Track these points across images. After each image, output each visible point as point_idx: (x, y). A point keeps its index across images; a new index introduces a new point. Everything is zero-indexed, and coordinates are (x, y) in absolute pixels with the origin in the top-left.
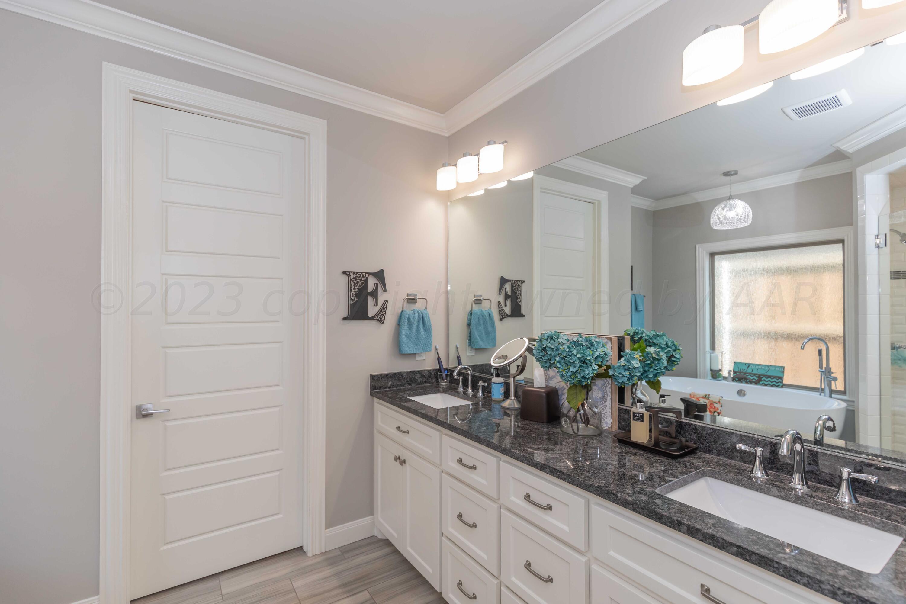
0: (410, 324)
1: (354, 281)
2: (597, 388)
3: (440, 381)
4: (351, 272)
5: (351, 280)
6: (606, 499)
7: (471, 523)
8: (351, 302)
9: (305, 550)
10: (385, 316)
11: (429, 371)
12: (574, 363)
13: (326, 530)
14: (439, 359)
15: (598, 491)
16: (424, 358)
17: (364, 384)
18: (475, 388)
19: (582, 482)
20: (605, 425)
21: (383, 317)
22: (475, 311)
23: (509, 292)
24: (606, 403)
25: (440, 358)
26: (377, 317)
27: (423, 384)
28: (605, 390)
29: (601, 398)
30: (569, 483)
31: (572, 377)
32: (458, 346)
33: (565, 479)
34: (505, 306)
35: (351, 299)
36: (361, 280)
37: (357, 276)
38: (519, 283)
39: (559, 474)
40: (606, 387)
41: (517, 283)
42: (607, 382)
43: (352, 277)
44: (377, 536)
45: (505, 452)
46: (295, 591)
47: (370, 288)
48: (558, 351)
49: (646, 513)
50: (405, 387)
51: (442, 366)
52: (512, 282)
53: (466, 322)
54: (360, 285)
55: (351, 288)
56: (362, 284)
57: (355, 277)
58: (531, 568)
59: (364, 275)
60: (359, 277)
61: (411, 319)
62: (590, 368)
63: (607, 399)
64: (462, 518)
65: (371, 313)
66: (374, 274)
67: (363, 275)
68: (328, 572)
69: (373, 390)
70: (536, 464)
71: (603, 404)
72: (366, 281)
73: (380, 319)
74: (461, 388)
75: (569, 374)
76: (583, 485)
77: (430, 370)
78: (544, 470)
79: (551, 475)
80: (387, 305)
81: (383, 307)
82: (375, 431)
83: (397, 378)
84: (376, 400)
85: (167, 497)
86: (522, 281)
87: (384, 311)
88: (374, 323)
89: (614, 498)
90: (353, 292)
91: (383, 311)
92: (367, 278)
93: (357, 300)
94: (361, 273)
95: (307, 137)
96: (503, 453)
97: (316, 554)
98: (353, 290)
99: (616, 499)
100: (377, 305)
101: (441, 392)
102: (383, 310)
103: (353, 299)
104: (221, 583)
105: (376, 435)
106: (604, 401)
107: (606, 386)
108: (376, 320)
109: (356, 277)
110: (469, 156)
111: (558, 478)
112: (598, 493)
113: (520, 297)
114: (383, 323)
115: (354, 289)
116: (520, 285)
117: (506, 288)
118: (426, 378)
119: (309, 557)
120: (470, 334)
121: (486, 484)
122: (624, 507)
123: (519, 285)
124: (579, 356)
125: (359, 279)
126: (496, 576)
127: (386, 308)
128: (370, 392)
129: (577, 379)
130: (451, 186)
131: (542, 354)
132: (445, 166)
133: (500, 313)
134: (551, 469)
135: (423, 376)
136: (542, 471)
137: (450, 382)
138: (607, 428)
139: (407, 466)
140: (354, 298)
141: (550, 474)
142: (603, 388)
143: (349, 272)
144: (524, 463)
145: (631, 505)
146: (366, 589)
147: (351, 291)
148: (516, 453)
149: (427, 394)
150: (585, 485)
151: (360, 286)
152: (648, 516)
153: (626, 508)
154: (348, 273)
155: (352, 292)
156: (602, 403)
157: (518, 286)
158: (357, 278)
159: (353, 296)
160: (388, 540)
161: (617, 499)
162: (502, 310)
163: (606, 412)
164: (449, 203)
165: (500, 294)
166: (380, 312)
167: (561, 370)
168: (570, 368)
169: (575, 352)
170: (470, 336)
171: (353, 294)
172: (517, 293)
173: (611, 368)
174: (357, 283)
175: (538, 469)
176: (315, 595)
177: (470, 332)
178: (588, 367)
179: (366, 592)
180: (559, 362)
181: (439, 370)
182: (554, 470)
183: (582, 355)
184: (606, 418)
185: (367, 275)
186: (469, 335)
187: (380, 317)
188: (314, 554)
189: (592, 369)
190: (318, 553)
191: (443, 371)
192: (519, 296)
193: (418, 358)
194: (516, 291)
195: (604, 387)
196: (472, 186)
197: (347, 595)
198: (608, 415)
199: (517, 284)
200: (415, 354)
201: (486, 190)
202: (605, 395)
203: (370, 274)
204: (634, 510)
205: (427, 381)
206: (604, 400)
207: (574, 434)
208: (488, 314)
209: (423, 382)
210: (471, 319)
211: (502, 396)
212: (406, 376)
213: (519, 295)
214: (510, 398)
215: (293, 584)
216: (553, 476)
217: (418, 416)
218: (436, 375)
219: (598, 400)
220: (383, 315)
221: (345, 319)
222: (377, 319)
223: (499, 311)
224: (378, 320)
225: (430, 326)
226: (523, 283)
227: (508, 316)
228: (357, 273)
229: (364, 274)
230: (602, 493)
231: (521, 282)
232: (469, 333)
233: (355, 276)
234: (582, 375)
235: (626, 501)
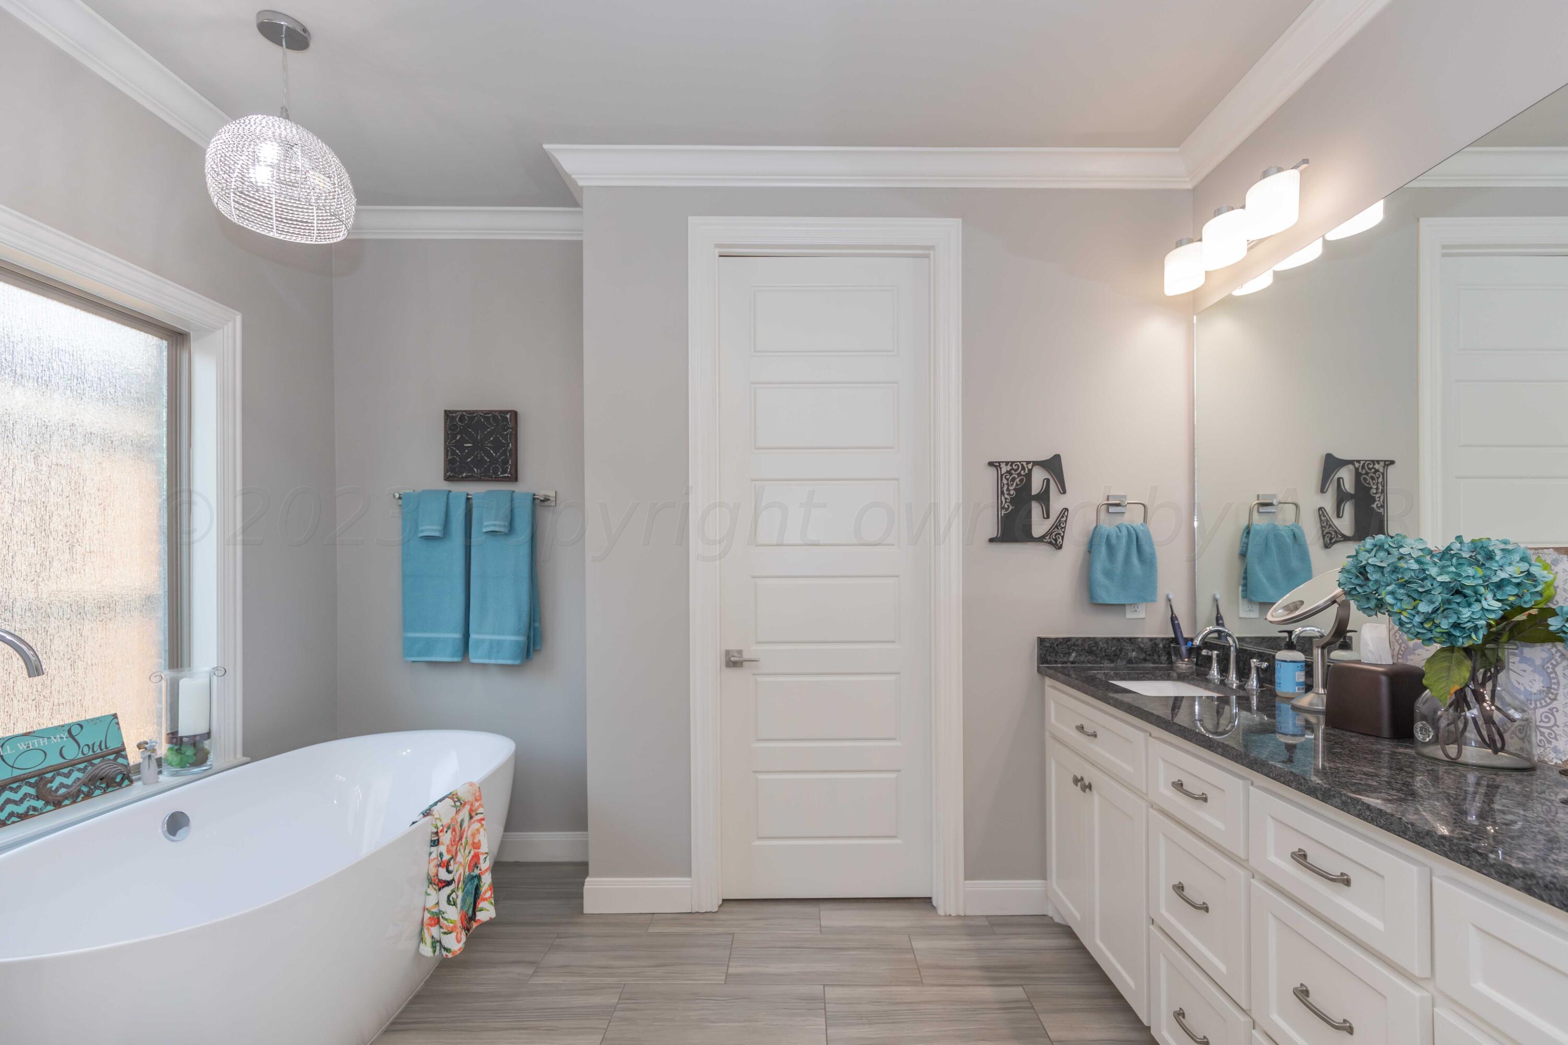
0: (1110, 548)
1: (1007, 477)
2: (1532, 669)
3: (1177, 660)
4: (1003, 462)
5: (1002, 475)
6: (1461, 864)
7: (1199, 902)
8: (1003, 512)
9: (934, 903)
10: (1063, 537)
11: (1151, 639)
12: (1428, 592)
13: (967, 882)
14: (1173, 619)
15: (1444, 845)
16: (1143, 616)
17: (1028, 654)
18: (1243, 674)
19: (1409, 826)
20: (1552, 755)
21: (1061, 538)
22: (1258, 528)
23: (1349, 486)
24: (1555, 702)
25: (1176, 616)
26: (1048, 537)
27: (1141, 663)
28: (1551, 673)
29: (1541, 692)
30: (1381, 827)
31: (1427, 626)
32: (1218, 596)
33: (1372, 819)
34: (1338, 516)
35: (1003, 508)
36: (1019, 475)
37: (1013, 469)
38: (1377, 466)
39: (1360, 810)
40: (1554, 666)
41: (1371, 466)
42: (1559, 654)
43: (1004, 471)
44: (1051, 918)
45: (1255, 767)
46: (914, 952)
47: (1036, 488)
48: (1398, 573)
49: (1558, 900)
50: (1102, 665)
51: (1181, 632)
52: (1357, 465)
53: (1237, 550)
54: (1018, 483)
55: (1002, 488)
56: (1021, 481)
57: (1008, 470)
58: (1309, 999)
59: (1025, 466)
60: (1016, 470)
61: (1114, 541)
62: (1476, 607)
63: (1557, 694)
64: (1184, 893)
65: (1038, 531)
66: (1043, 464)
67: (1022, 465)
68: (964, 943)
69: (1042, 663)
70: (1315, 788)
71: (1548, 704)
72: (1029, 476)
73: (1054, 542)
74: (1215, 673)
75: (1418, 619)
76: (1410, 833)
77: (1156, 639)
78: (1329, 802)
79: (1344, 811)
80: (1067, 517)
81: (1060, 521)
82: (1047, 734)
83: (1087, 648)
84: (1048, 681)
85: (762, 777)
86: (1385, 461)
87: (1062, 528)
88: (1043, 550)
89: (1479, 861)
90: (1006, 496)
91: (1059, 528)
92: (1030, 471)
93: (1012, 509)
94: (1020, 462)
95: (932, 253)
96: (1252, 768)
97: (950, 915)
98: (1005, 492)
99: (1485, 865)
100: (1048, 517)
101: (1174, 680)
102: (1060, 525)
103: (1006, 507)
104: (821, 912)
105: (1050, 743)
106: (1550, 698)
107: (1555, 663)
108: (1047, 542)
109: (1011, 470)
110: (1228, 211)
111: (1358, 816)
112: (1445, 851)
113: (1379, 497)
114: (1060, 547)
115: (1008, 490)
116: (1381, 470)
117: (1339, 479)
118: (1146, 652)
119: (940, 916)
120: (1245, 573)
121: (1223, 829)
122: (1503, 882)
123: (1377, 471)
124: (1445, 578)
125: (1017, 472)
126: (1244, 1007)
127: (1066, 521)
128: (1038, 667)
129: (1438, 630)
130: (1196, 282)
131: (1356, 582)
132: (1181, 245)
133: (1323, 531)
134: (1344, 798)
135: (1141, 649)
136: (1326, 803)
137: (1197, 664)
138: (1559, 762)
139: (1095, 797)
140: (1008, 506)
141: (1342, 810)
142: (1548, 668)
143: (999, 463)
144: (1290, 786)
145: (1521, 879)
146: (1022, 985)
147: (1002, 493)
148: (1275, 767)
149: (1144, 680)
150: (1414, 831)
151: (1017, 485)
152: (1562, 906)
153: (1507, 884)
154: (997, 464)
155: (1004, 495)
156: (1544, 704)
157: (1375, 473)
158: (1013, 472)
159: (1006, 502)
160: (1069, 927)
161: (1486, 863)
162: (1330, 526)
163: (1555, 725)
164: (1195, 317)
165: (1323, 490)
166: (1054, 529)
167: (1396, 609)
168: (1418, 604)
169: (1433, 571)
170: (1245, 578)
171: (1006, 499)
172: (1371, 488)
173: (1557, 615)
174: (1013, 480)
175: (1317, 798)
176: (941, 967)
177: (1246, 569)
178: (1469, 605)
179: (1020, 989)
180: (1392, 593)
181: (1175, 640)
182: (1349, 801)
183: (1452, 575)
184: (1556, 738)
185: (1030, 466)
186: (1243, 575)
187: (1054, 538)
188: (948, 914)
189: (1479, 608)
190: (953, 914)
191: (1181, 640)
192: (1377, 496)
193: (1130, 615)
194: (1369, 484)
195: (1549, 665)
196: (1240, 271)
197: (990, 983)
198: (1561, 733)
199: (1370, 469)
200: (1124, 605)
201: (1276, 273)
202: (1551, 683)
203: (1035, 463)
204: (1529, 890)
205: (1148, 658)
206: (1550, 695)
207: (1446, 759)
208: (1290, 534)
209: (1139, 659)
210: (1247, 544)
211: (1299, 689)
212: (1105, 645)
213: (1376, 493)
214: (1314, 689)
215: (913, 943)
216: (1348, 812)
217: (1109, 704)
218: (1168, 650)
219: (1533, 697)
220: (1060, 534)
221: (992, 540)
222: (1049, 540)
223: (1322, 527)
224: (1051, 543)
225: (1153, 555)
226: (1388, 465)
227: (1346, 539)
228: (1013, 463)
229: (1024, 464)
230: (1452, 851)
231: (1382, 464)
232: (1243, 570)
233: (1009, 468)
234: (1451, 621)
235: (1508, 869)
